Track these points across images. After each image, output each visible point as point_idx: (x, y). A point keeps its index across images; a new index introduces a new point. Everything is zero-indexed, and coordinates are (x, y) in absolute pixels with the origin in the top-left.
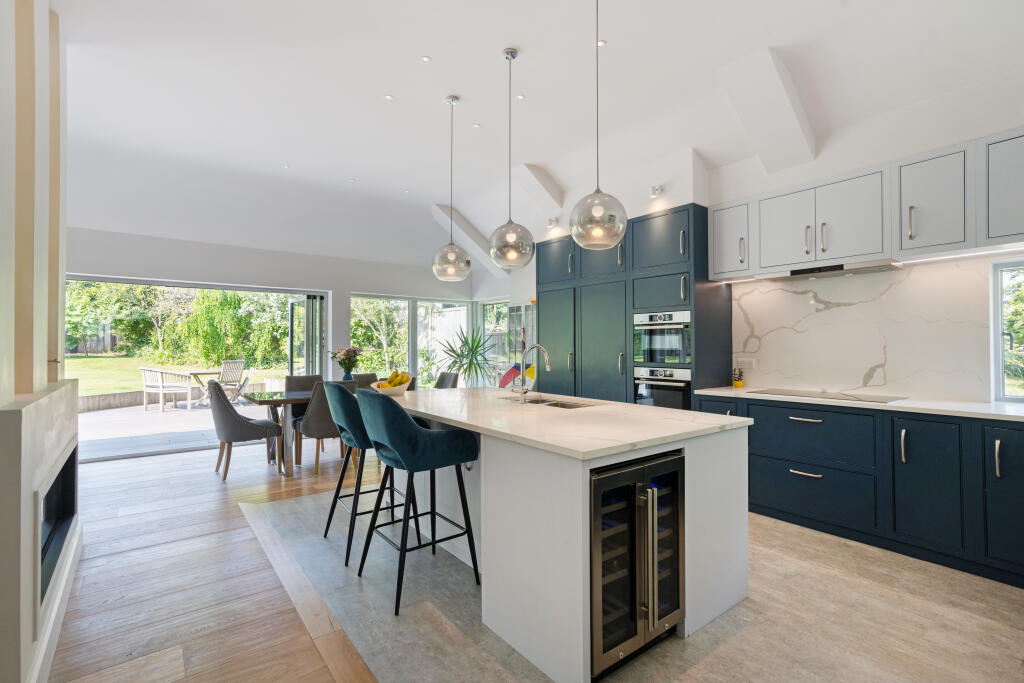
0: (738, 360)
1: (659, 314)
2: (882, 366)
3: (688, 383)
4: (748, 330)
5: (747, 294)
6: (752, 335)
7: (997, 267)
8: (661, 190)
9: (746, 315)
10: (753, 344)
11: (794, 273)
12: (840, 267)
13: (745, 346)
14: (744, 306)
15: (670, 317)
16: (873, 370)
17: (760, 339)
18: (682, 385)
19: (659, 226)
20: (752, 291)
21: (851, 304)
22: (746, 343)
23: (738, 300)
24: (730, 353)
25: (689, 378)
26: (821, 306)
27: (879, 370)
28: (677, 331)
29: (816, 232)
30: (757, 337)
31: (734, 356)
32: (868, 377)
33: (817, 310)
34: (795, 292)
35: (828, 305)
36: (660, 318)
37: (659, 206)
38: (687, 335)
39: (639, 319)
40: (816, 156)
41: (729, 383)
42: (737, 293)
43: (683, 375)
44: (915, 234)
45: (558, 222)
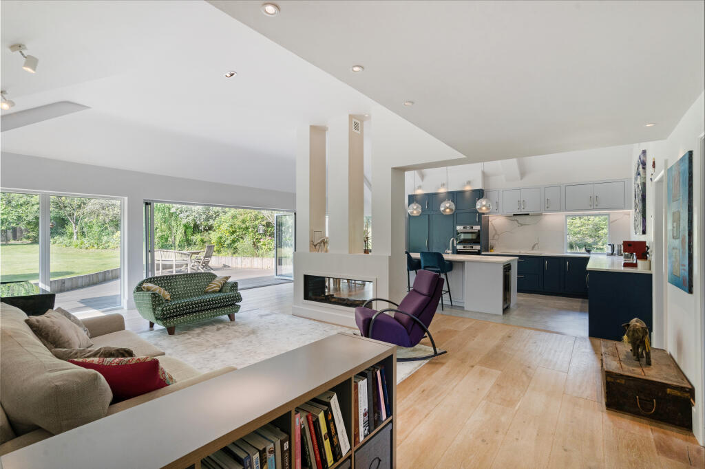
0: (491, 242)
1: (468, 226)
2: (537, 244)
3: (479, 250)
4: (494, 232)
5: (494, 220)
6: (496, 234)
7: (567, 216)
8: (469, 183)
9: (494, 227)
10: (496, 237)
11: (514, 215)
12: (528, 214)
13: (493, 238)
14: (493, 224)
15: (472, 227)
16: (534, 246)
17: (499, 235)
18: (477, 250)
19: (468, 195)
20: (496, 220)
21: (528, 225)
22: (494, 236)
23: (491, 222)
24: (488, 240)
25: (479, 249)
27: (536, 246)
28: (475, 233)
29: (521, 203)
32: (533, 248)
33: (519, 226)
34: (511, 220)
35: (522, 225)
36: (468, 228)
37: (468, 188)
38: (478, 234)
39: (459, 228)
40: (521, 179)
41: (487, 251)
42: (490, 219)
43: (477, 247)
44: (548, 206)
45: (420, 187)
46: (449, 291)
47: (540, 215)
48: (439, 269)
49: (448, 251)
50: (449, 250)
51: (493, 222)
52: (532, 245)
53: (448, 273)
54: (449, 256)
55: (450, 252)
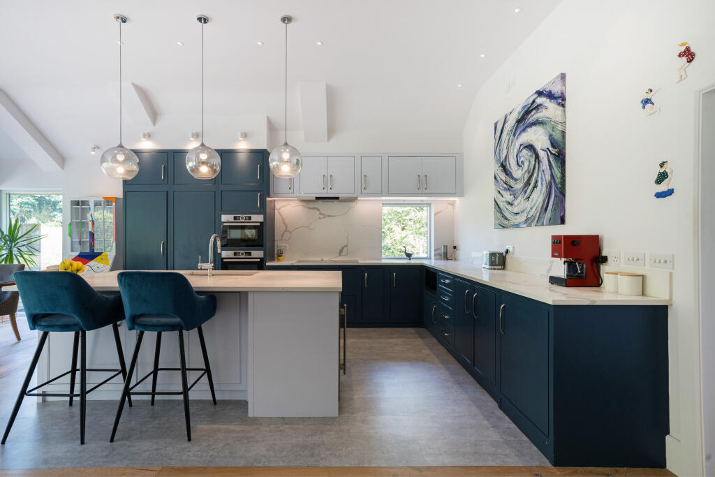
0: (279, 244)
1: (241, 216)
2: (346, 246)
3: (261, 259)
4: (284, 228)
5: (284, 206)
6: (286, 230)
8: (245, 136)
9: (283, 219)
10: (287, 235)
11: (317, 198)
12: (337, 198)
13: (282, 237)
14: (282, 214)
15: (250, 218)
16: (342, 248)
17: (290, 233)
18: (259, 260)
19: (242, 158)
20: (286, 206)
21: (334, 216)
22: (282, 235)
23: (278, 210)
24: (274, 241)
25: (262, 256)
26: (321, 216)
27: (345, 249)
28: (254, 227)
29: (327, 179)
30: (289, 231)
31: (276, 243)
32: (341, 251)
33: (320, 218)
34: (309, 208)
35: (325, 216)
36: (242, 218)
37: (243, 146)
38: (260, 228)
39: (225, 218)
40: (328, 140)
41: (273, 259)
42: (278, 205)
43: (257, 254)
44: (366, 187)
45: (149, 136)
46: (208, 370)
47: (353, 199)
48: (177, 320)
49: (205, 266)
50: (207, 262)
51: (282, 211)
52: (339, 248)
53: (204, 326)
54: (205, 279)
55: (210, 265)
